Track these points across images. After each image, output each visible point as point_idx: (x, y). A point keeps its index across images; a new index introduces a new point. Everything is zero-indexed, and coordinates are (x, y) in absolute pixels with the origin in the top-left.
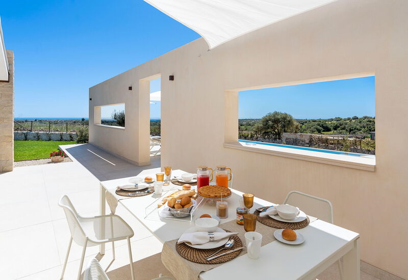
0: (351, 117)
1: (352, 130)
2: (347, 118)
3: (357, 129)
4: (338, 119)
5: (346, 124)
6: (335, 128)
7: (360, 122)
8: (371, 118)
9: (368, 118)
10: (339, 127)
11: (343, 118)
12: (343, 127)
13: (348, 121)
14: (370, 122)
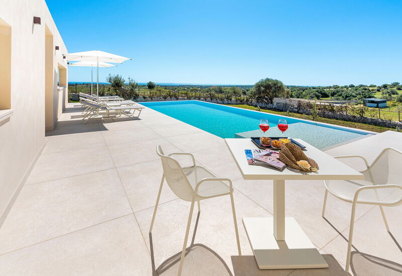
0: (348, 85)
1: (348, 97)
2: (344, 86)
3: (353, 96)
4: (336, 87)
5: (343, 91)
6: (333, 95)
7: (357, 90)
8: (366, 86)
9: (364, 86)
10: (336, 94)
11: (341, 86)
12: (340, 93)
13: (345, 89)
14: (366, 89)
